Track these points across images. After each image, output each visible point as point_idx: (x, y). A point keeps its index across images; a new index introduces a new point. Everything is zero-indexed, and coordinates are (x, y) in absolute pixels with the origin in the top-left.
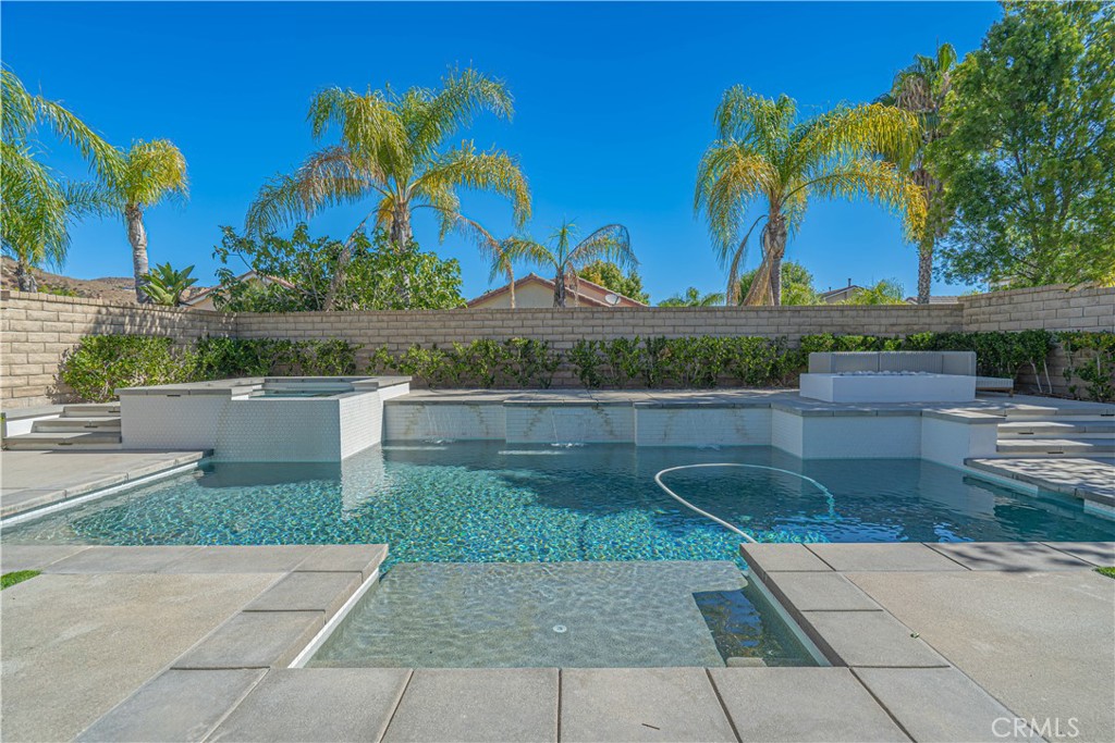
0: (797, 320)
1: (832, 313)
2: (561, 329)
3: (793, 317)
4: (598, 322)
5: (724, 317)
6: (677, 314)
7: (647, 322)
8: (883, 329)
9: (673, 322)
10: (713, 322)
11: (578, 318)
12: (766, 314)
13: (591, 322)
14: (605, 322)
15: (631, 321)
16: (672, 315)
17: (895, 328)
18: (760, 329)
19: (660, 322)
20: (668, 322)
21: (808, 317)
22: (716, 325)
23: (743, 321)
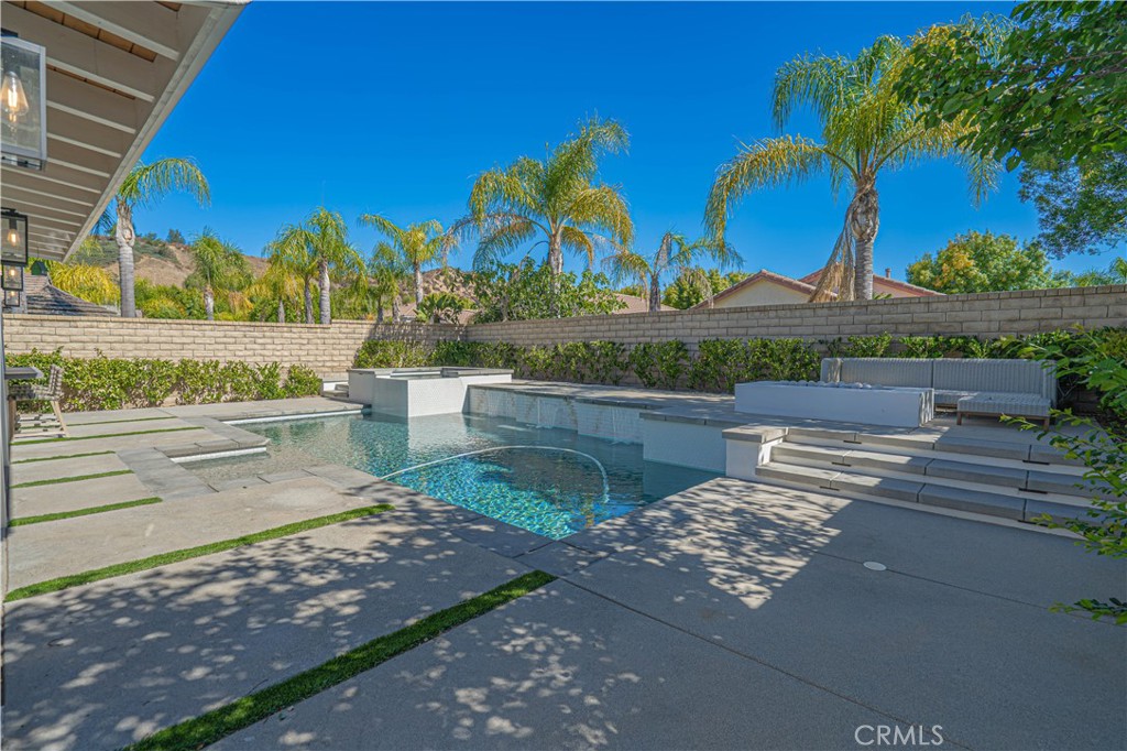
0: (864, 318)
1: (913, 308)
2: (635, 333)
3: (859, 314)
4: (663, 325)
5: (777, 317)
6: (731, 316)
7: (704, 324)
8: (995, 326)
9: (726, 323)
10: (766, 322)
11: (648, 323)
12: (825, 311)
13: (658, 326)
14: (669, 325)
15: (690, 324)
16: (725, 316)
17: (1016, 325)
18: (817, 330)
19: (715, 324)
20: (722, 324)
21: (878, 313)
22: (768, 326)
23: (797, 321)
